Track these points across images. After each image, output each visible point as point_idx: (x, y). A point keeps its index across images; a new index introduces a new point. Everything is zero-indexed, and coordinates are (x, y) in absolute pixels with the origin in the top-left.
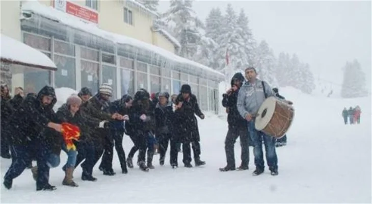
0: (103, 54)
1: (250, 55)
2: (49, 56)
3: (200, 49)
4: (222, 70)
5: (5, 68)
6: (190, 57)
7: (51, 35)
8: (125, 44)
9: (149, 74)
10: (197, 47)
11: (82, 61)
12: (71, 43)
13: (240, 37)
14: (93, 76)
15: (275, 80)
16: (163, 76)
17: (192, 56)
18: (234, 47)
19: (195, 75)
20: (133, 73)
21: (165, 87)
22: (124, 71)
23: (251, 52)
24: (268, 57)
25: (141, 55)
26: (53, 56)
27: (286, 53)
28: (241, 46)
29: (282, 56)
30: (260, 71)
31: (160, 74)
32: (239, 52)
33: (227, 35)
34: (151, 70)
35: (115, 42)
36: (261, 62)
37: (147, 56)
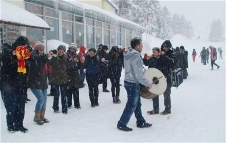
0: (76, 16)
1: (158, 15)
2: (43, 18)
3: (131, 12)
4: (141, 24)
5: (16, 29)
6: (124, 16)
7: (43, 4)
8: (89, 10)
9: (103, 28)
10: (129, 11)
11: (62, 21)
12: (56, 9)
13: (152, 4)
14: (70, 30)
15: (171, 30)
16: (111, 30)
17: (125, 16)
18: (149, 10)
19: (130, 29)
20: (94, 28)
21: (112, 36)
22: (88, 27)
23: (158, 13)
24: (168, 16)
25: (99, 17)
26: (45, 18)
27: (177, 14)
28: (153, 9)
29: (175, 15)
30: (163, 25)
31: (109, 28)
32: (152, 13)
33: (144, 2)
34: (104, 26)
35: (84, 9)
36: (164, 20)
37: (103, 18)
